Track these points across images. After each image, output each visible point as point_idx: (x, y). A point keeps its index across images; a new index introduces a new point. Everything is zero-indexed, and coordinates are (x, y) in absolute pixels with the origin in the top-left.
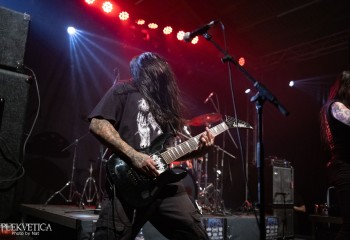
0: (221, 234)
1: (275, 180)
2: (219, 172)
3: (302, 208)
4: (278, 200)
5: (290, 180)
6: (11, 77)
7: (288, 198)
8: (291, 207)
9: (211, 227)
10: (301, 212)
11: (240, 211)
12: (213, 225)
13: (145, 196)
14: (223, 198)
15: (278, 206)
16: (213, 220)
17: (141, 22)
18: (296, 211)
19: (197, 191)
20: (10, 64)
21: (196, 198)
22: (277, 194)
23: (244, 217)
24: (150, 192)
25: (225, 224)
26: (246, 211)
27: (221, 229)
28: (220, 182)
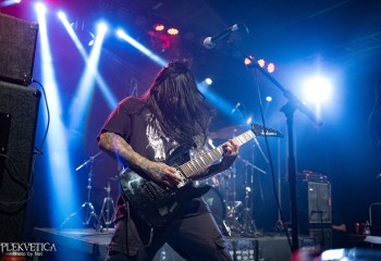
0: (251, 257)
1: (310, 197)
2: (249, 189)
3: (342, 227)
4: (314, 219)
5: (327, 197)
6: (18, 91)
7: (325, 216)
8: (328, 226)
9: (241, 249)
10: (341, 231)
11: (272, 231)
12: (244, 248)
13: (163, 212)
14: (254, 218)
15: (315, 226)
16: (243, 241)
17: (160, 28)
18: (335, 231)
19: (225, 211)
20: (16, 77)
21: (224, 218)
22: (313, 212)
23: (277, 238)
24: (169, 208)
25: (256, 246)
26: (279, 231)
27: (252, 252)
28: (249, 200)
